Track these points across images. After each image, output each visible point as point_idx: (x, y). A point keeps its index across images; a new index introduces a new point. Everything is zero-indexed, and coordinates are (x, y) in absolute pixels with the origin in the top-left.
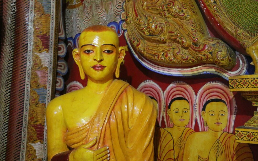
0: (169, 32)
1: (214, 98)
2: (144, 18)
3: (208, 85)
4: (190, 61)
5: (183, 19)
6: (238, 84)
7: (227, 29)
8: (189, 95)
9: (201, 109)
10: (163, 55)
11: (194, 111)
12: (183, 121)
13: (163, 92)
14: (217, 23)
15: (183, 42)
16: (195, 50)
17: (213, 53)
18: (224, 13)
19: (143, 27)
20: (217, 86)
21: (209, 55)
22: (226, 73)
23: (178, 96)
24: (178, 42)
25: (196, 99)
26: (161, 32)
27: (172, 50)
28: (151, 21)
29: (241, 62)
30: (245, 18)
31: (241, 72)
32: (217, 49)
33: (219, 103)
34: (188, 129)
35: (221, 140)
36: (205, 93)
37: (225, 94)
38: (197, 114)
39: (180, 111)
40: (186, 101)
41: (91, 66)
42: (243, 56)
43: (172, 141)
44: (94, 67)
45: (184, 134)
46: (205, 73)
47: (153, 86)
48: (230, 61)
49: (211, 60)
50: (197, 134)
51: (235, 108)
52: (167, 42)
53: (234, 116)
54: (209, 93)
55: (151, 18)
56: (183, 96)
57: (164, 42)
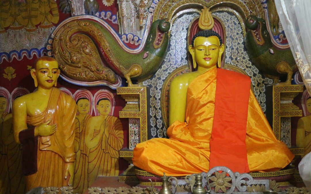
0: (83, 62)
1: (103, 98)
2: (68, 53)
3: (100, 91)
4: (94, 79)
5: (91, 56)
6: (121, 91)
7: (115, 65)
8: (89, 97)
9: (96, 104)
10: (79, 74)
11: (92, 105)
12: (86, 111)
13: (73, 94)
14: (110, 61)
15: (92, 68)
16: (98, 73)
17: (107, 75)
18: (113, 56)
19: (68, 58)
20: (105, 91)
21: (105, 76)
22: (112, 85)
23: (82, 97)
24: (88, 68)
25: (93, 99)
26: (79, 62)
27: (84, 72)
28: (73, 56)
29: (119, 80)
30: (124, 60)
31: (119, 85)
32: (110, 74)
33: (106, 100)
34: (88, 115)
35: (107, 119)
36: (99, 95)
37: (109, 96)
38: (93, 107)
39: (84, 105)
40: (87, 100)
41: (46, 80)
42: (120, 77)
43: (78, 123)
44: (48, 81)
45: (86, 118)
46: (101, 85)
47: (66, 91)
48: (115, 79)
49: (106, 79)
50: (94, 118)
51: (115, 103)
52: (81, 67)
53: (114, 107)
54: (101, 95)
55: (73, 54)
56: (85, 97)
57: (80, 68)
